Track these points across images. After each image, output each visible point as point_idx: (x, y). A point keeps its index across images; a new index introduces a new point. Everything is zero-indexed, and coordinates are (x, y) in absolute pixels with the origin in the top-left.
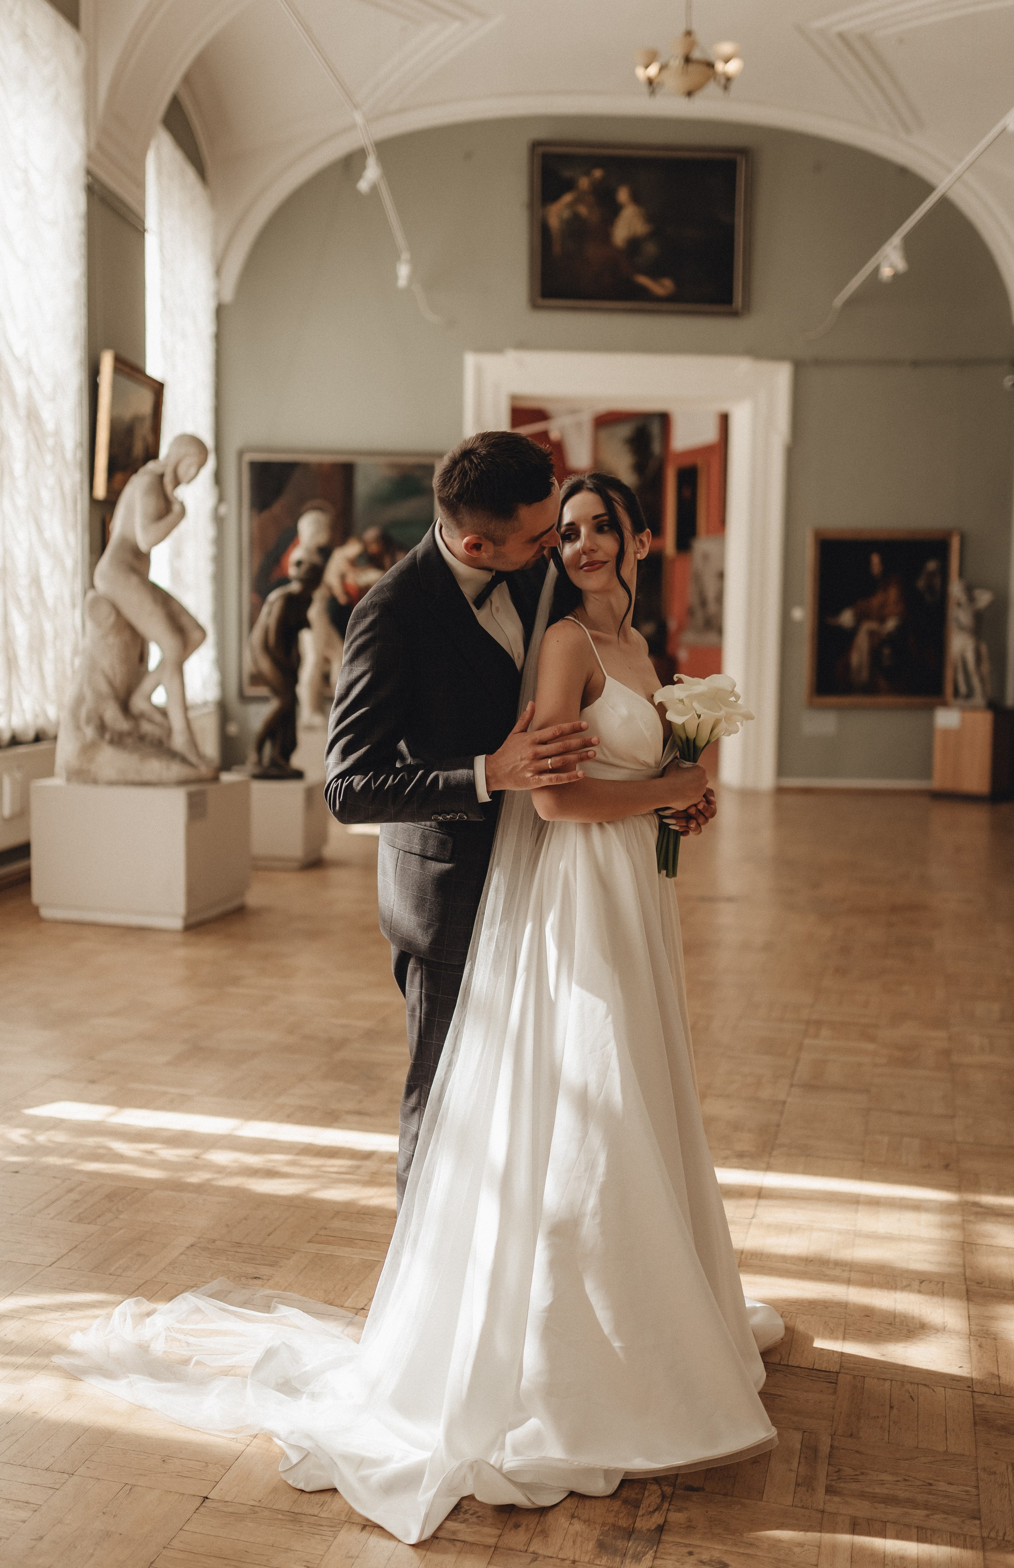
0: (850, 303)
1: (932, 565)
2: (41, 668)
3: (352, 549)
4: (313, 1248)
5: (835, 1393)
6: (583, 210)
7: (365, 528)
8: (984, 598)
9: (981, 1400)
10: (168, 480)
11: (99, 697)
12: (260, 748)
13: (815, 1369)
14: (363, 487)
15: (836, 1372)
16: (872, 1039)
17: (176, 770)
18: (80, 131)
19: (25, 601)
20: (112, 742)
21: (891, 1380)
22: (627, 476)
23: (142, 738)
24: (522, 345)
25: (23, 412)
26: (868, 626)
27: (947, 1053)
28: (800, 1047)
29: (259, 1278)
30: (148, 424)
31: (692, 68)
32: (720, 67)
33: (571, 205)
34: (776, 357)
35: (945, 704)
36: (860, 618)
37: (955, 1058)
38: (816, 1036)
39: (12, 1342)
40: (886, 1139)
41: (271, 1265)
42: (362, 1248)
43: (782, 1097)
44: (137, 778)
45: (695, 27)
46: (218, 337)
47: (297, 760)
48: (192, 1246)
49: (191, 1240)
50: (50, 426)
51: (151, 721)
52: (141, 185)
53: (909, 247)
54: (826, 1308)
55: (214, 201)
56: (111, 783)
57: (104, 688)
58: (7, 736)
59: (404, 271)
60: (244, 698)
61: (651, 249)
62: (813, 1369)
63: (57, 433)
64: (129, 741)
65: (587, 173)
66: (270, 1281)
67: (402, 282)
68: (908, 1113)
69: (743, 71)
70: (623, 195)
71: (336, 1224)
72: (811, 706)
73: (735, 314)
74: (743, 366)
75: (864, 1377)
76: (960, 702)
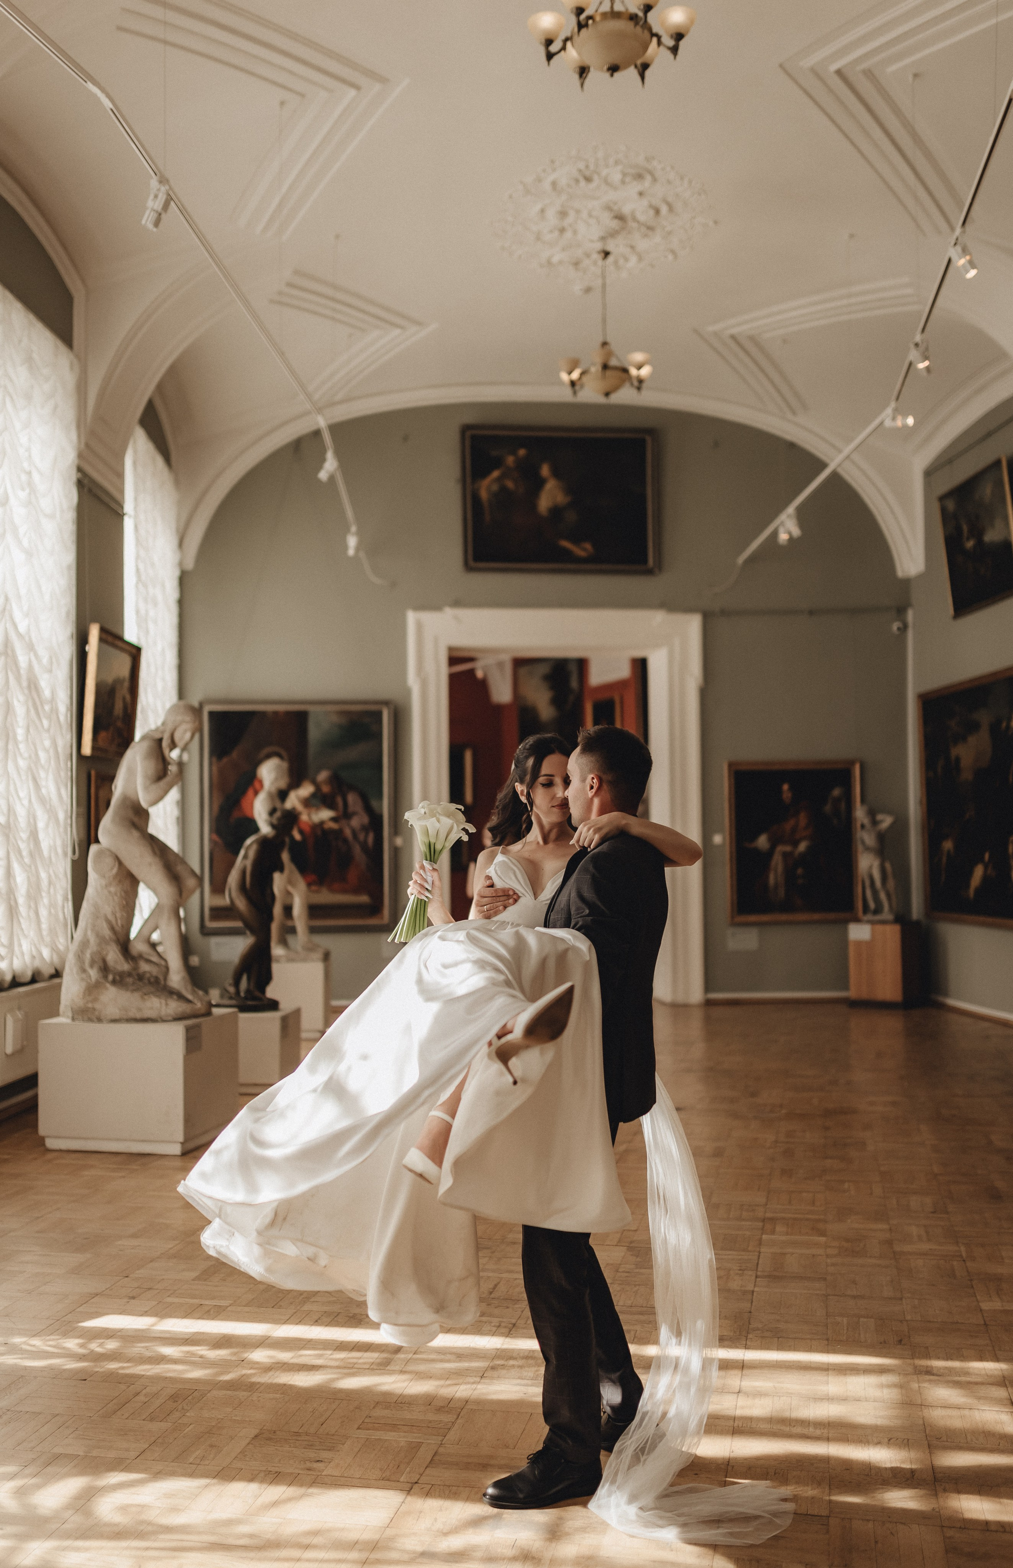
0: (753, 559)
1: (836, 792)
2: (37, 913)
3: (306, 790)
4: (363, 1434)
5: (828, 1532)
6: (510, 484)
7: (319, 770)
8: (886, 821)
9: (950, 1533)
10: (165, 744)
11: (102, 940)
12: (237, 983)
13: (809, 1515)
14: (314, 733)
15: (827, 1516)
16: (823, 1234)
17: (174, 1007)
18: (74, 435)
19: (25, 853)
20: (114, 982)
21: (874, 1521)
22: (546, 711)
23: (141, 977)
24: (457, 603)
25: (25, 684)
26: (781, 849)
27: (889, 1243)
28: (760, 1243)
29: (322, 1461)
30: (126, 684)
31: (609, 373)
32: (634, 372)
33: (499, 479)
34: (688, 610)
35: (857, 920)
36: (774, 842)
37: (897, 1248)
38: (773, 1232)
39: (119, 1523)
40: (845, 1320)
41: (329, 1450)
42: (405, 1432)
43: (750, 1287)
44: (138, 1016)
45: (609, 340)
46: (181, 602)
47: (271, 992)
48: (256, 1436)
49: (255, 1432)
50: (47, 693)
51: (149, 961)
52: (120, 475)
53: (802, 515)
54: (812, 1464)
55: (177, 483)
56: (114, 1021)
57: (107, 933)
58: (8, 978)
59: (352, 542)
60: (205, 932)
61: (571, 517)
62: (807, 1514)
63: (53, 700)
64: (130, 980)
65: (514, 453)
66: (331, 1463)
67: (351, 552)
68: (862, 1297)
69: (652, 375)
70: (545, 471)
71: (379, 1412)
72: (734, 924)
73: (650, 572)
74: (658, 618)
75: (851, 1519)
76: (869, 917)
